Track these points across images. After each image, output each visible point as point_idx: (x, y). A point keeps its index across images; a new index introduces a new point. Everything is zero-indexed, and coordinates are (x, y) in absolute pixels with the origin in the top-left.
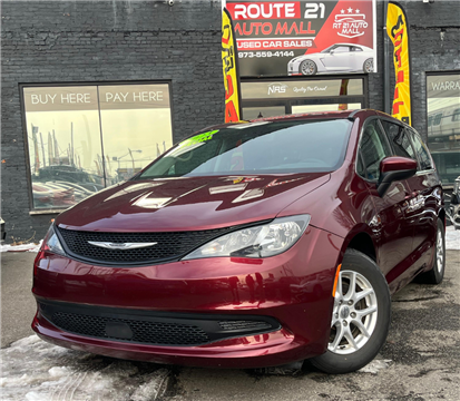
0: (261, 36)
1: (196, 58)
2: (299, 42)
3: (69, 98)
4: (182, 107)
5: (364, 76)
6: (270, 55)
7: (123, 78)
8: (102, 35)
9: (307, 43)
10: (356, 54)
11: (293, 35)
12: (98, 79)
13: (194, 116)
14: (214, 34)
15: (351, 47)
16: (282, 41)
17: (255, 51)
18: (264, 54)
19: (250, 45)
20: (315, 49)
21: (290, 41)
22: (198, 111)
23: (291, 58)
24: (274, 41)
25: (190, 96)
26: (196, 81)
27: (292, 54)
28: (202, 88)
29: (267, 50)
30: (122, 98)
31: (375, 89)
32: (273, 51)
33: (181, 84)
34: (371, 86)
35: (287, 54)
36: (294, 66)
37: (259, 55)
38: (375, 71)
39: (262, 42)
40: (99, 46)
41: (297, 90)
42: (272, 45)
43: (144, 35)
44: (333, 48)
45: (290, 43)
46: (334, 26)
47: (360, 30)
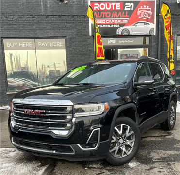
0: (105, 18)
1: (77, 27)
2: (122, 21)
3: (23, 44)
4: (71, 49)
5: (150, 36)
6: (109, 26)
7: (46, 36)
8: (37, 16)
9: (125, 21)
10: (147, 26)
11: (119, 17)
12: (35, 36)
13: (76, 53)
14: (85, 17)
15: (144, 23)
16: (115, 20)
17: (102, 24)
18: (106, 26)
19: (100, 22)
20: (129, 24)
21: (118, 20)
22: (78, 51)
23: (118, 28)
24: (111, 20)
25: (74, 44)
26: (77, 37)
27: (119, 26)
28: (79, 40)
29: (108, 24)
30: (45, 45)
31: (154, 42)
32: (111, 24)
33: (71, 39)
34: (153, 41)
35: (116, 26)
36: (119, 31)
37: (104, 26)
38: (155, 34)
39: (106, 20)
40: (35, 21)
41: (120, 42)
42: (110, 22)
43: (55, 16)
44: (137, 24)
45: (118, 21)
46: (138, 13)
47: (149, 15)
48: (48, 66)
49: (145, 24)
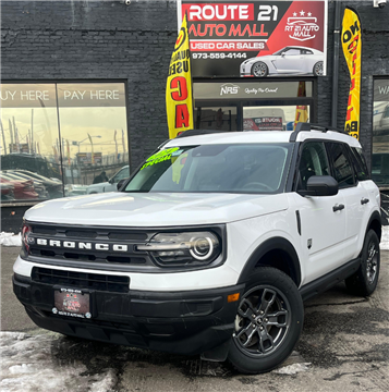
0: (215, 37)
1: (152, 58)
2: (252, 44)
3: (29, 95)
4: (138, 106)
5: (314, 78)
6: (223, 56)
7: (80, 77)
8: (60, 33)
9: (259, 45)
10: (307, 57)
11: (246, 37)
12: (56, 77)
13: (149, 114)
14: (170, 35)
15: (302, 50)
16: (236, 43)
17: (209, 52)
18: (217, 56)
19: (204, 47)
20: (267, 51)
21: (243, 43)
22: (152, 110)
23: (243, 59)
24: (228, 43)
25: (145, 96)
26: (151, 81)
27: (244, 55)
28: (156, 87)
29: (220, 52)
30: (80, 96)
31: (324, 92)
32: (227, 53)
33: (137, 83)
34: (320, 89)
35: (239, 56)
36: (246, 68)
37: (212, 56)
38: (325, 74)
39: (215, 43)
40: (57, 44)
41: (248, 91)
42: (225, 46)
43: (101, 33)
44: (285, 51)
45: (243, 45)
46: (287, 28)
47: (312, 33)
48: (75, 143)
49: (303, 52)
